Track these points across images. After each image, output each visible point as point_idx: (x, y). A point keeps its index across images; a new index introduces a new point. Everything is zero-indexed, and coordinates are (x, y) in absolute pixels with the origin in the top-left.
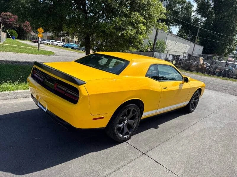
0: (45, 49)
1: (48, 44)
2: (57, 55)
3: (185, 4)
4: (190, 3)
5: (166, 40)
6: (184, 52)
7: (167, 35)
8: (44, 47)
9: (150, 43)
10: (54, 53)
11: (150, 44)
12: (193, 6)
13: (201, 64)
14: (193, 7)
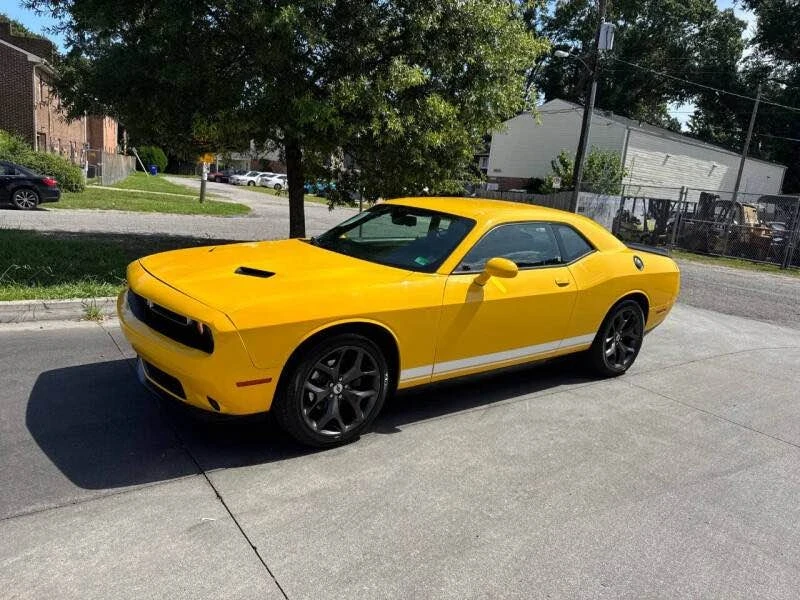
0: (228, 198)
1: (252, 184)
2: (254, 216)
3: (715, 21)
4: (732, 16)
5: (626, 149)
6: (683, 188)
7: (627, 131)
8: (226, 192)
9: (562, 162)
10: (248, 209)
11: (565, 165)
12: (743, 25)
13: (749, 229)
14: (745, 28)
